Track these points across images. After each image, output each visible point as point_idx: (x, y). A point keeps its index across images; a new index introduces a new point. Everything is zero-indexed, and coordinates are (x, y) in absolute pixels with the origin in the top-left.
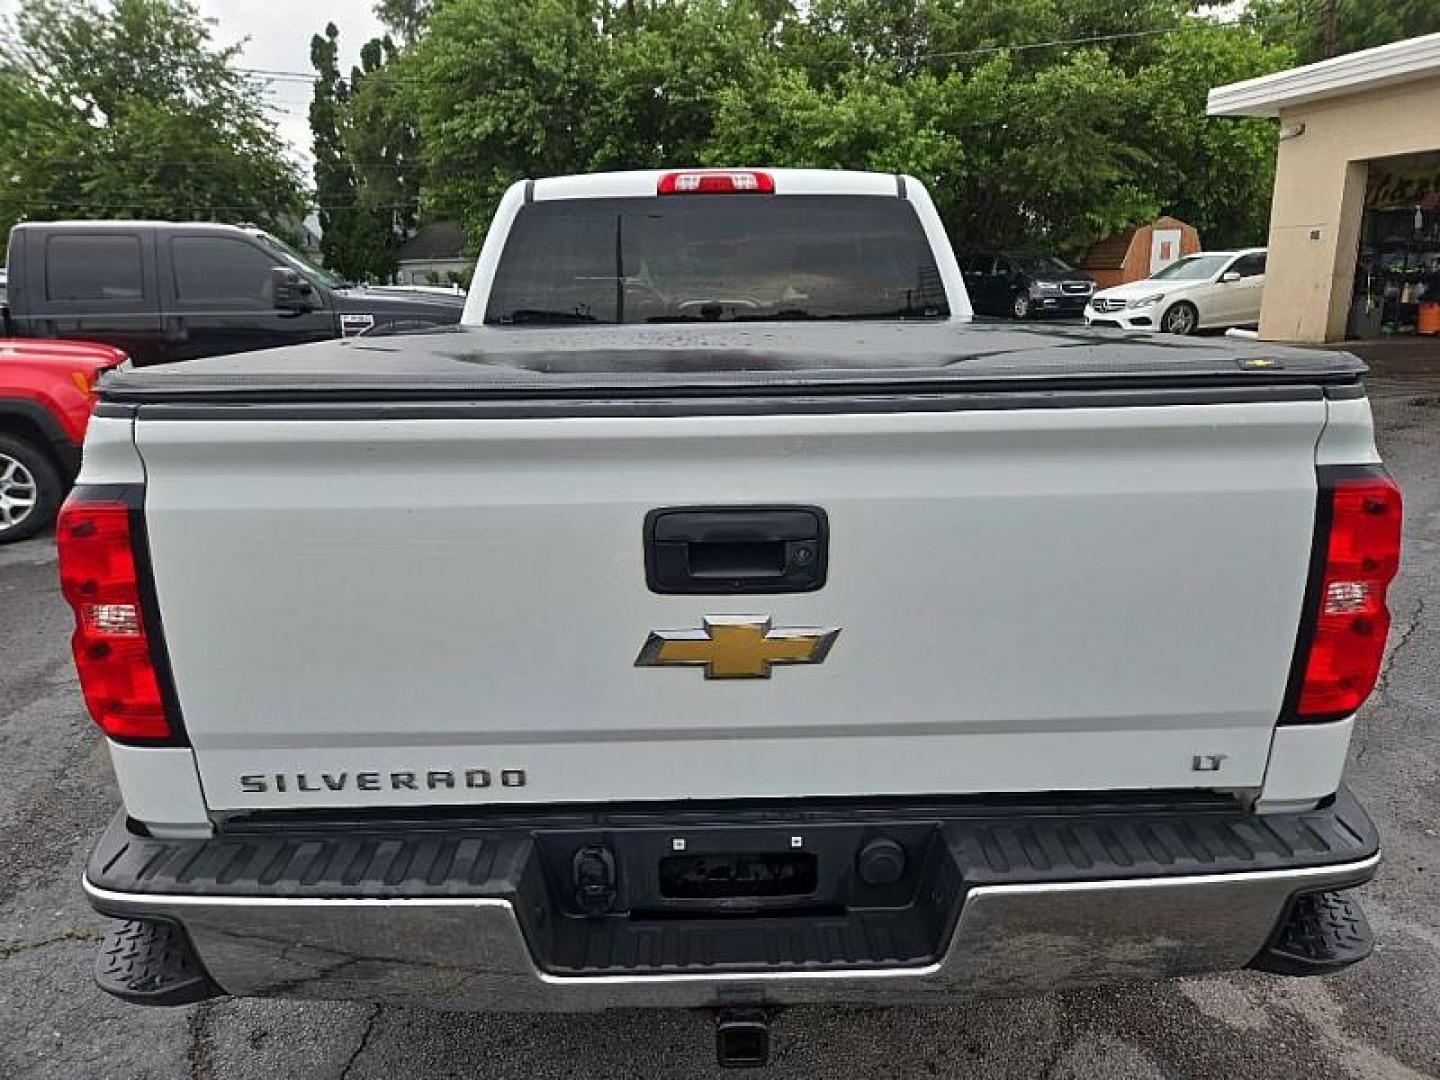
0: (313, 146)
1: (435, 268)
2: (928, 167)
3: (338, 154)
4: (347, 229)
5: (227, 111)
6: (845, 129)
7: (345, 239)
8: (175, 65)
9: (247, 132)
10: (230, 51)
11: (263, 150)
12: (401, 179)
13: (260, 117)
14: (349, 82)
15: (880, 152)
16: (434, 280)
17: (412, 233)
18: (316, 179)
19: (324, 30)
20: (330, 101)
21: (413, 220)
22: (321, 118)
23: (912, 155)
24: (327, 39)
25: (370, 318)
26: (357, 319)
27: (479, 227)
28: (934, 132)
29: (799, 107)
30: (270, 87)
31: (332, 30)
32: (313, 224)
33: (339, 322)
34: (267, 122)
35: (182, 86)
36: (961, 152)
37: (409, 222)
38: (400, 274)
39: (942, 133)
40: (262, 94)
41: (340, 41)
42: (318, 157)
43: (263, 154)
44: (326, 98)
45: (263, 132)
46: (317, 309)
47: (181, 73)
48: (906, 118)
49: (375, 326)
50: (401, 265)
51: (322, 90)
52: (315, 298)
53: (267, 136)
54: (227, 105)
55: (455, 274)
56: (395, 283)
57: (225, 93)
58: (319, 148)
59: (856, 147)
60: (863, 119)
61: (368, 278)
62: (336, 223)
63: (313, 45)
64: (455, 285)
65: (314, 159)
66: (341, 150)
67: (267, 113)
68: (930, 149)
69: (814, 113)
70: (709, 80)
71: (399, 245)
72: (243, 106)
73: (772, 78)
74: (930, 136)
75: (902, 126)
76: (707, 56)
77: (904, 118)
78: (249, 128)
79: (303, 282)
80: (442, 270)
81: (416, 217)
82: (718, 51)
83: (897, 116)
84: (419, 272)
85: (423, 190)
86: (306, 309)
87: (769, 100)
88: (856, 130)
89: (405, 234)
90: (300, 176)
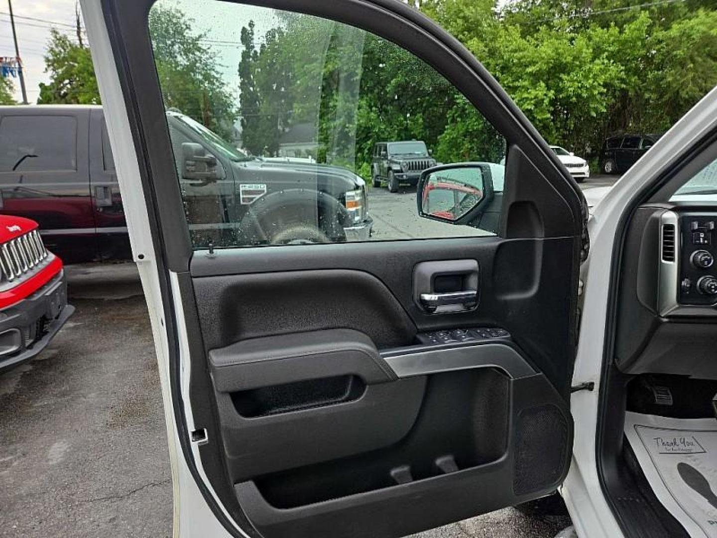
0: (240, 85)
1: (299, 148)
2: (602, 83)
3: (251, 89)
4: (255, 127)
5: (198, 68)
6: (546, 61)
7: (253, 133)
8: (173, 44)
9: (207, 77)
10: (200, 36)
11: (215, 87)
12: (283, 101)
13: (214, 70)
14: (259, 51)
15: (569, 74)
16: (298, 154)
17: (287, 130)
18: (241, 102)
19: (248, 24)
20: (249, 61)
21: (288, 123)
22: (244, 70)
23: (591, 76)
24: (249, 29)
25: (264, 187)
26: (253, 187)
27: (324, 125)
28: (606, 61)
29: (515, 51)
30: (219, 55)
31: (251, 24)
32: (238, 126)
33: (239, 189)
34: (217, 73)
35: (176, 54)
36: (623, 73)
37: (286, 124)
38: (280, 152)
39: (612, 61)
40: (216, 58)
41: (255, 29)
42: (242, 90)
43: (215, 89)
44: (247, 60)
45: (214, 77)
46: (220, 179)
47: (176, 47)
48: (587, 53)
49: (268, 193)
50: (281, 146)
51: (245, 55)
52: (219, 170)
53: (217, 79)
54: (198, 65)
55: (310, 151)
56: (278, 156)
57: (197, 59)
58: (243, 86)
59: (553, 71)
60: (558, 54)
61: (264, 154)
62: (249, 125)
63: (242, 32)
64: (310, 157)
65: (240, 92)
66: (253, 86)
67: (217, 68)
68: (603, 71)
69: (525, 53)
70: (461, 36)
71: (280, 136)
72: (206, 65)
73: (498, 32)
74: (603, 63)
75: (584, 58)
76: (460, 21)
77: (586, 53)
78: (207, 75)
79: (209, 156)
80: (303, 148)
81: (289, 121)
82: (465, 18)
83: (580, 52)
84: (290, 150)
85: (295, 105)
86: (210, 179)
87: (498, 45)
88: (552, 61)
89: (284, 130)
90: (232, 100)
